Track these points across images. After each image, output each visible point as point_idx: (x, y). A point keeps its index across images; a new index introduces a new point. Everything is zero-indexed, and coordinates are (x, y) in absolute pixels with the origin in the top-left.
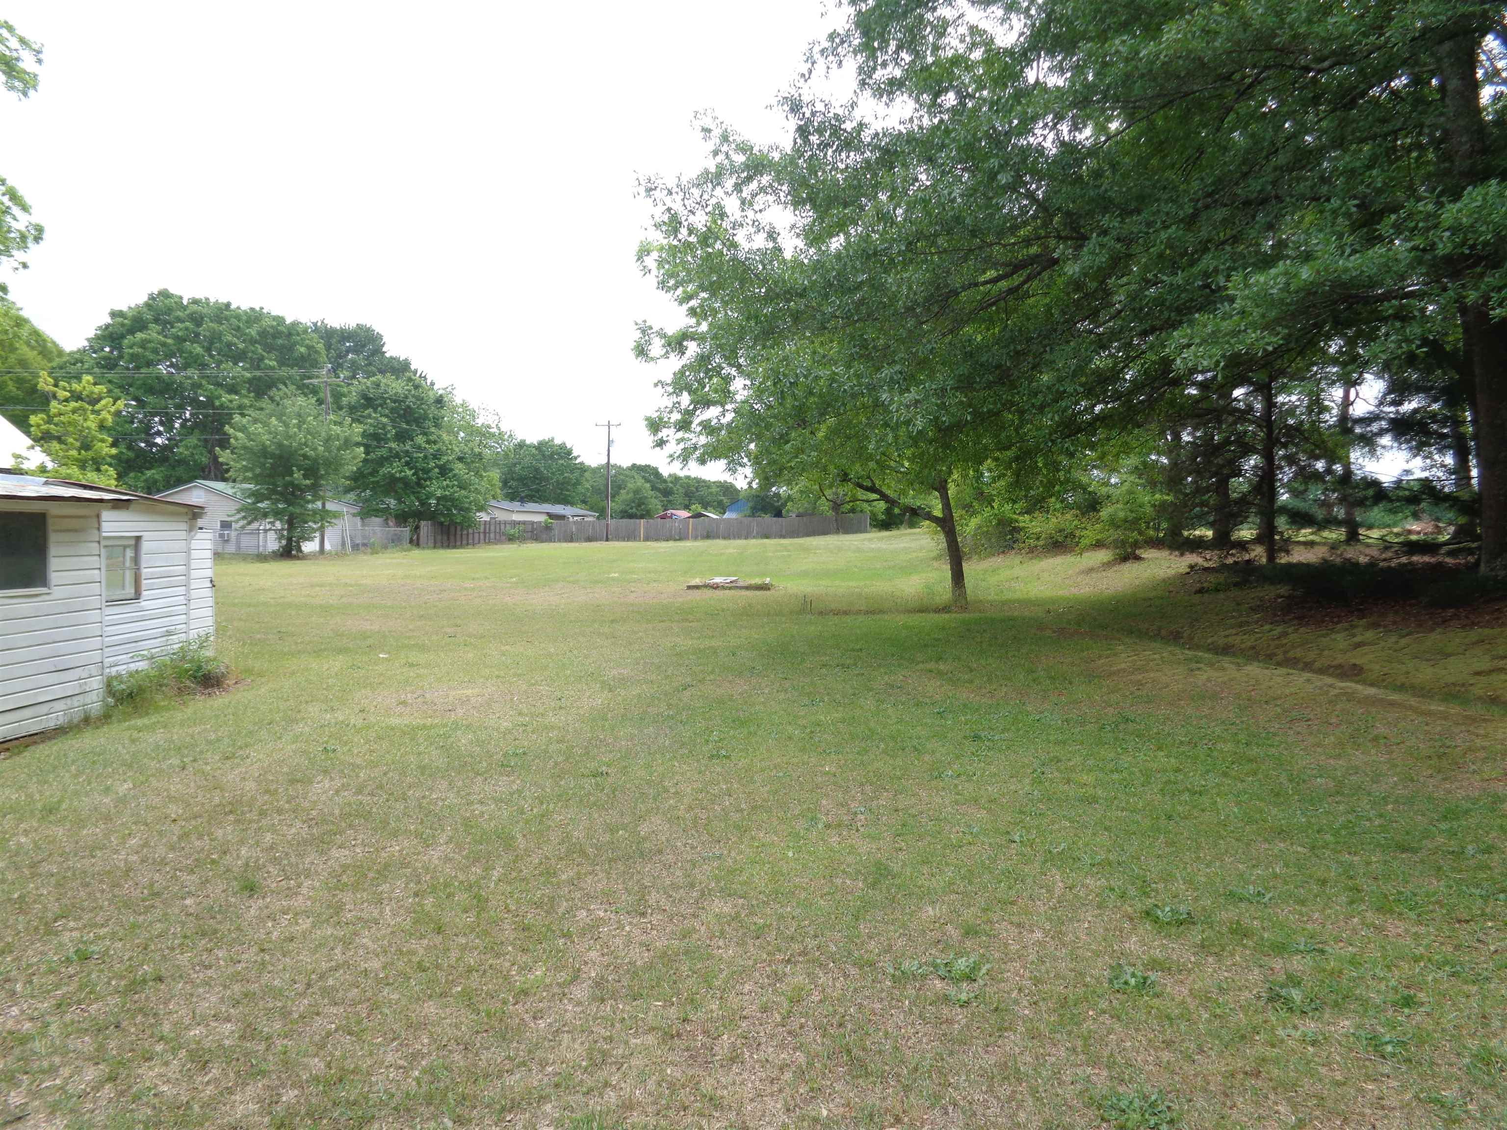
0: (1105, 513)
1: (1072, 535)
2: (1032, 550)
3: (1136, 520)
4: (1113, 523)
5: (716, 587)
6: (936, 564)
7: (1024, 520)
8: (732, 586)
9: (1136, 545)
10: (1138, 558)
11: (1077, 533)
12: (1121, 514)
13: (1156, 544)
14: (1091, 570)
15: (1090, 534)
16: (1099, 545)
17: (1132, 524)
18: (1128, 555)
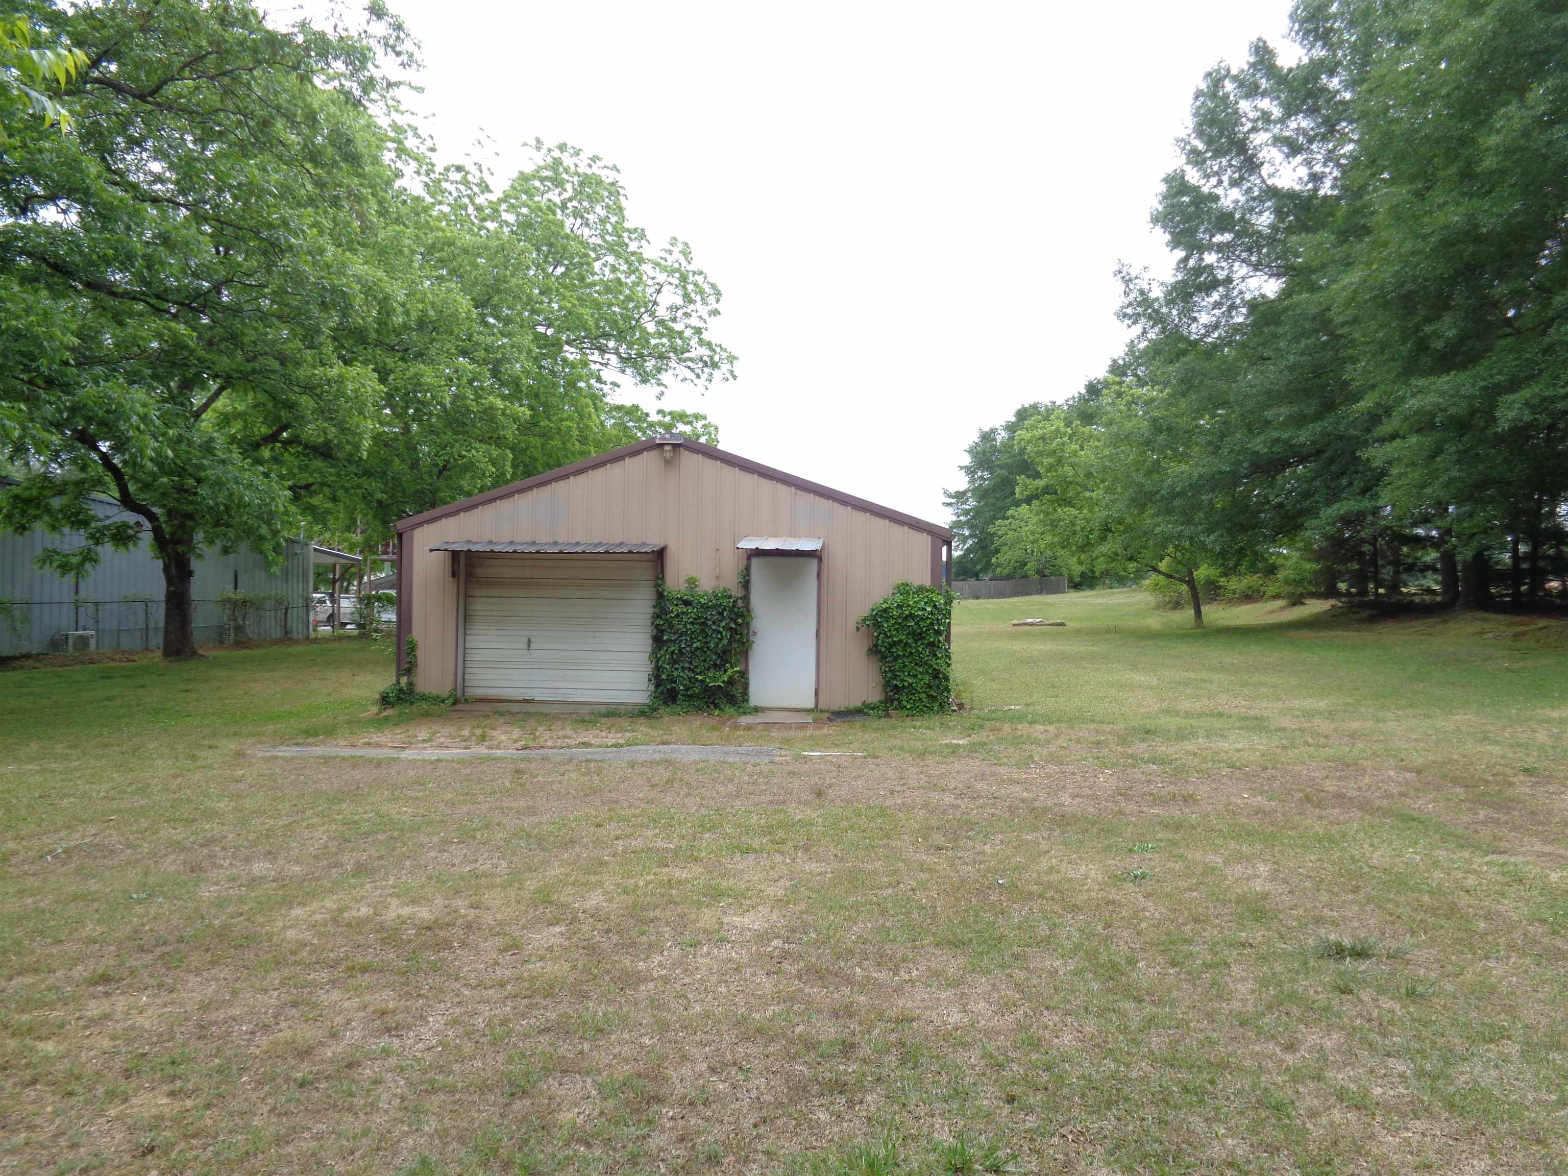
0: (1281, 575)
1: (1258, 591)
2: (1230, 601)
3: (1301, 580)
4: (1287, 582)
5: (1032, 624)
6: (1157, 612)
7: (1223, 581)
8: (1040, 624)
9: (1302, 596)
10: (1303, 604)
11: (1262, 589)
12: (1292, 577)
13: (1313, 595)
14: (1273, 611)
15: (1271, 590)
16: (1276, 597)
17: (1298, 583)
18: (1297, 601)
